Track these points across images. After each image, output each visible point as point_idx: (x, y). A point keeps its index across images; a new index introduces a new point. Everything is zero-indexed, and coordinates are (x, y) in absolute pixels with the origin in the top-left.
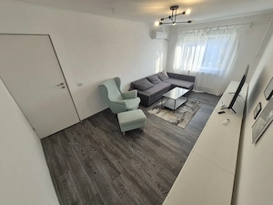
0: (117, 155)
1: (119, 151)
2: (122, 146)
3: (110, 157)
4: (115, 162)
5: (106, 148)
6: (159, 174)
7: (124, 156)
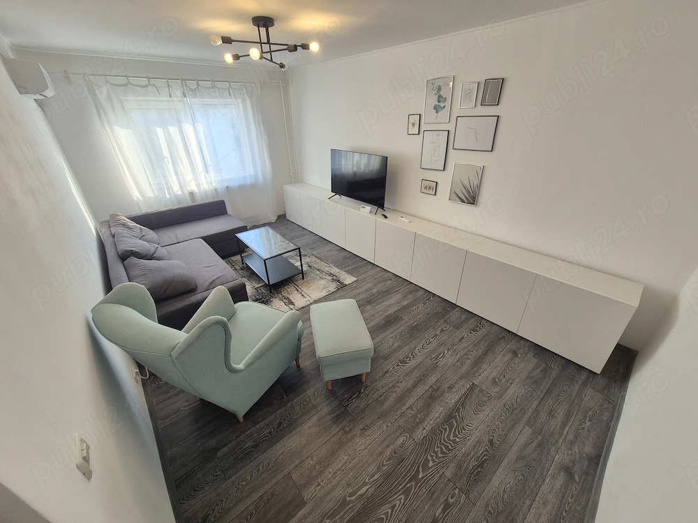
0: (433, 396)
1: (420, 391)
2: (403, 386)
3: (438, 412)
4: (452, 398)
5: (411, 431)
6: (457, 327)
7: (433, 379)
